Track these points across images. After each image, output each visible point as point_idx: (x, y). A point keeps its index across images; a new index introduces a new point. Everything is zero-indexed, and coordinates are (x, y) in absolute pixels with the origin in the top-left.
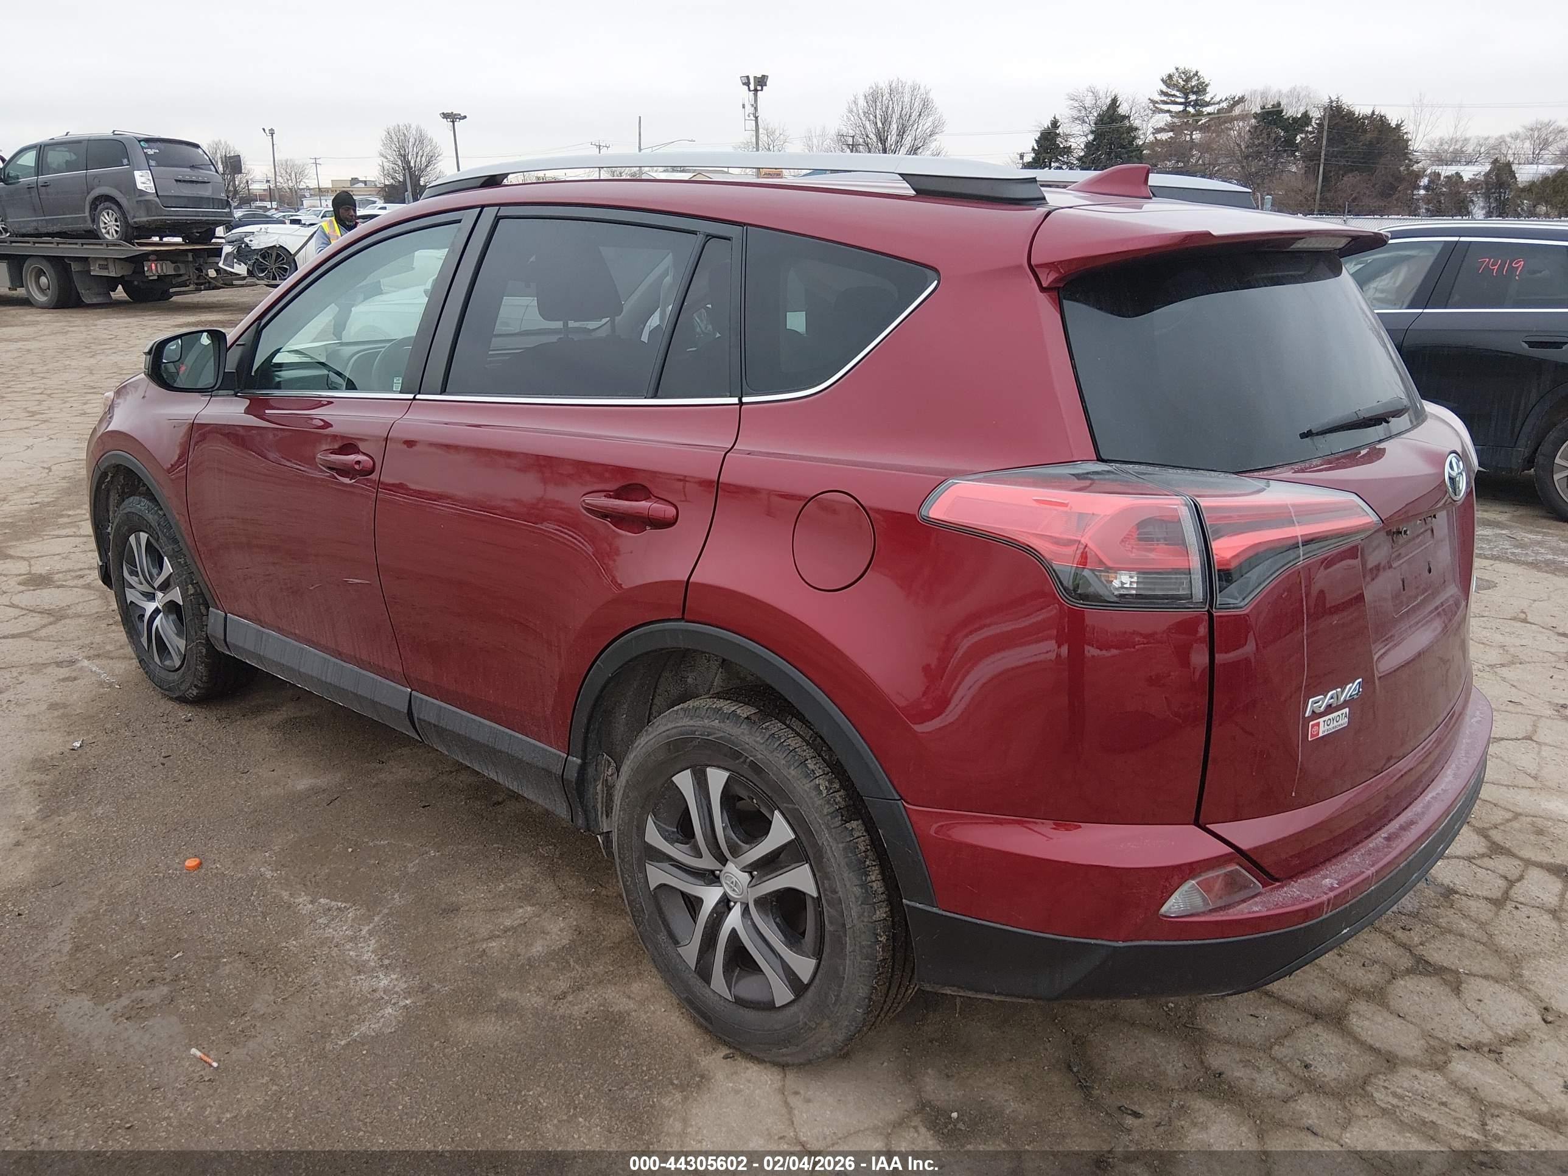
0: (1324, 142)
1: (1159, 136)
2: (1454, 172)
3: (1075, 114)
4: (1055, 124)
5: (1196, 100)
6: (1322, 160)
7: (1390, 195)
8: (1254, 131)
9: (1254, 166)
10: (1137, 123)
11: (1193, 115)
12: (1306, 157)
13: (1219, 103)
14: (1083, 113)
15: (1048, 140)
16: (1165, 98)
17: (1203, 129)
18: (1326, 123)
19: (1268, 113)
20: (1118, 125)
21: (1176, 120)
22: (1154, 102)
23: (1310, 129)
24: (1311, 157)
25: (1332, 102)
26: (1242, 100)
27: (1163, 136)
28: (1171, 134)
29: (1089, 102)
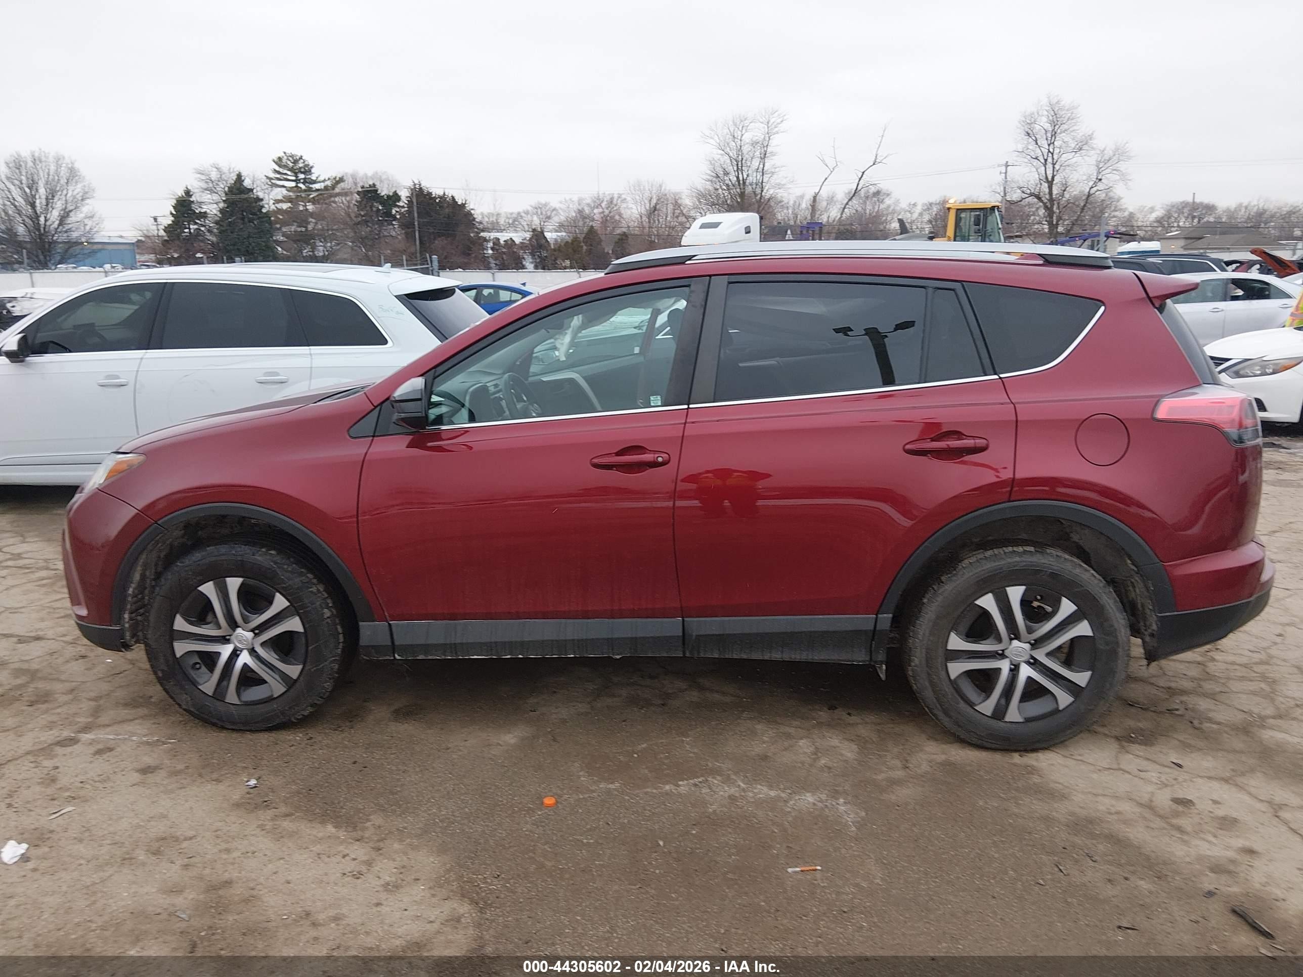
0: (416, 215)
1: (280, 206)
2: (508, 238)
3: (205, 186)
4: (188, 193)
5: (305, 179)
6: (417, 228)
7: (469, 254)
8: (360, 205)
9: (364, 231)
10: (261, 195)
11: (305, 191)
12: (403, 226)
13: (324, 181)
14: (211, 185)
15: (185, 207)
16: (278, 176)
17: (314, 201)
18: (414, 201)
19: (368, 191)
20: (246, 196)
21: (291, 194)
22: (270, 179)
23: (401, 204)
24: (407, 225)
25: (415, 185)
26: (341, 180)
27: (285, 206)
28: (289, 205)
29: (214, 175)
